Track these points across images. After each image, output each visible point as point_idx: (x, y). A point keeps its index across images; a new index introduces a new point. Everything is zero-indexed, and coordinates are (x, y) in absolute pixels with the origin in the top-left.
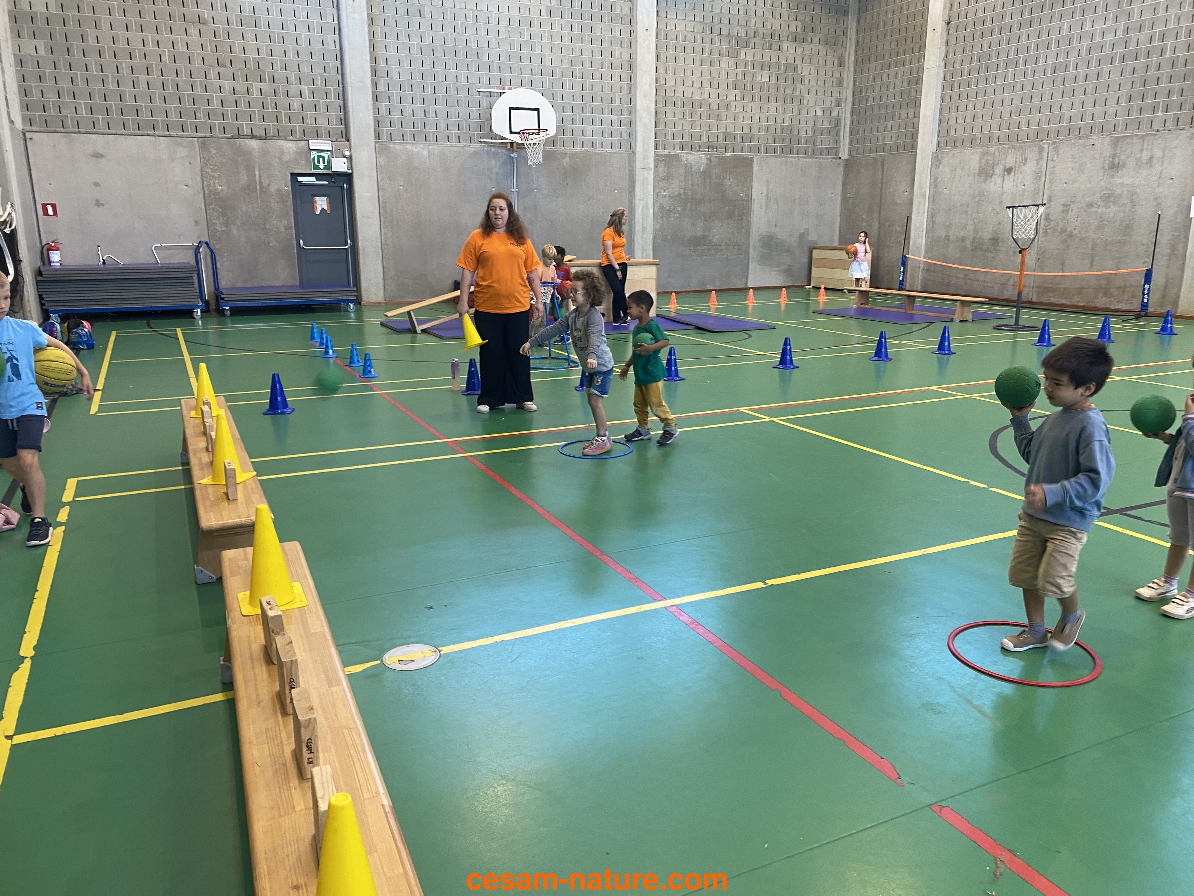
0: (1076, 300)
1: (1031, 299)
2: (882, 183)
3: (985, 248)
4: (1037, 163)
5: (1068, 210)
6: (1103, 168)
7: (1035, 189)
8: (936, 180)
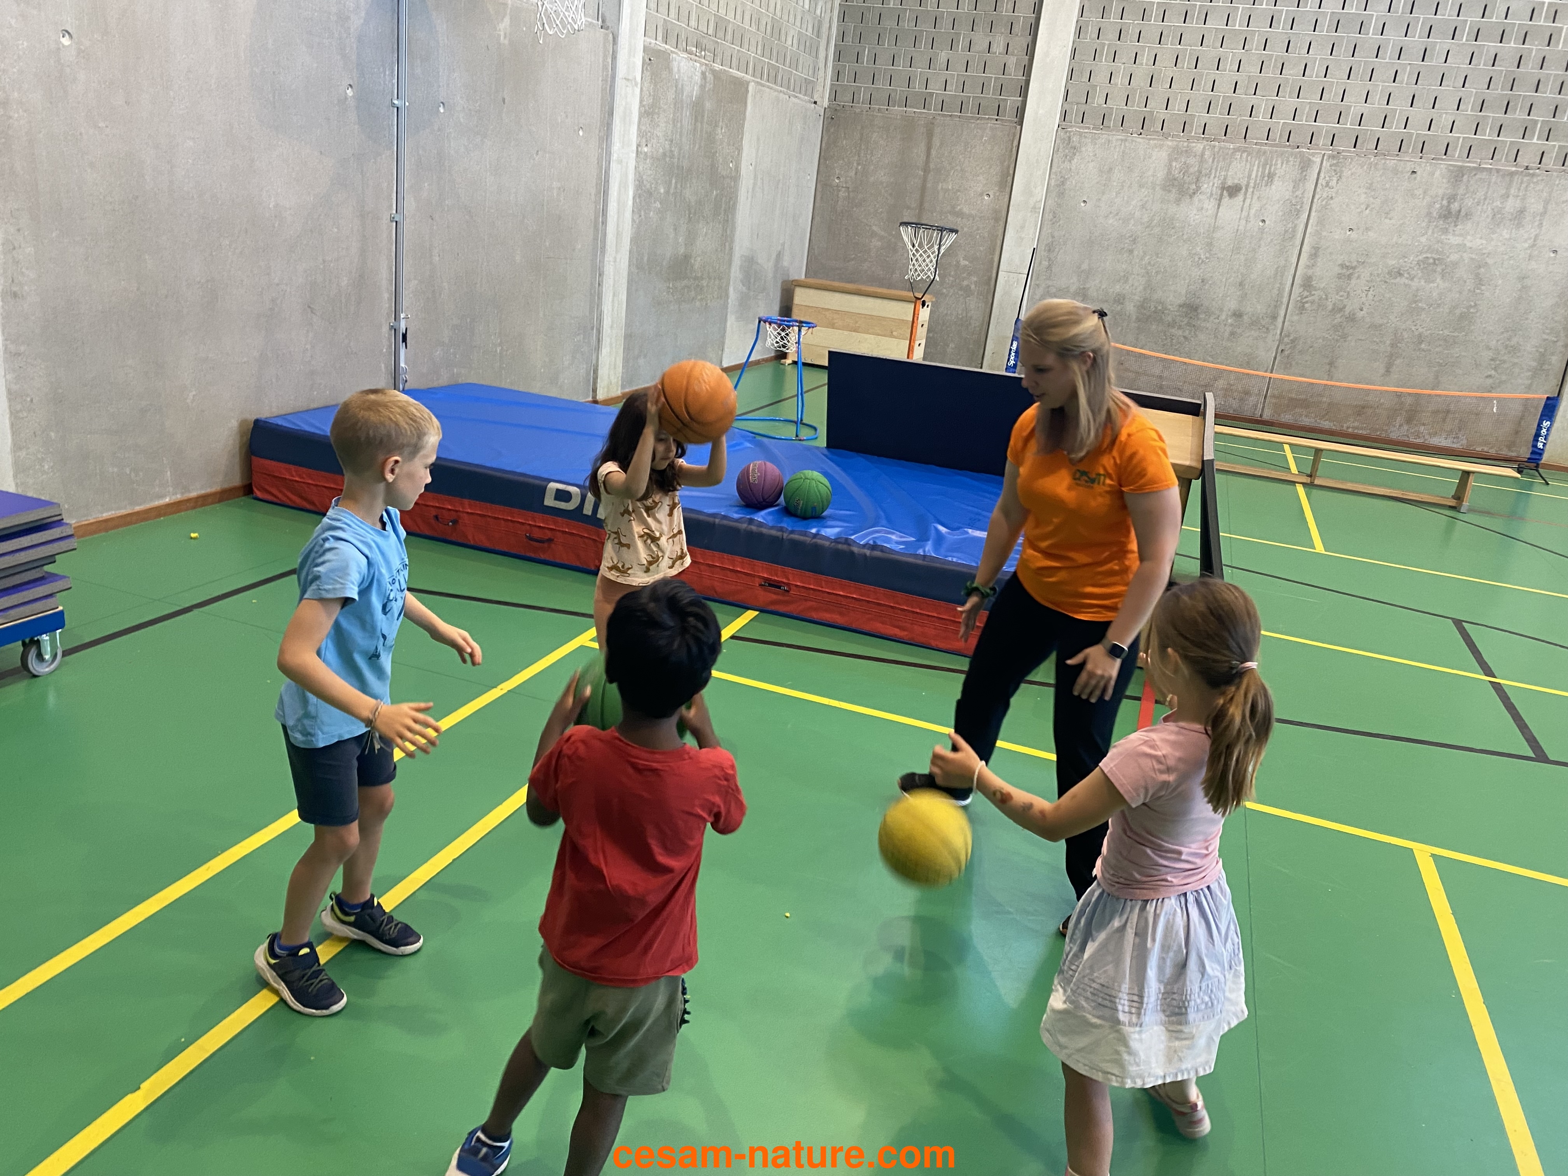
0: (1351, 425)
1: (1261, 416)
2: (926, 170)
3: (1169, 319)
4: (1294, 187)
5: (1351, 274)
6: (1429, 214)
7: (1286, 231)
8: (1063, 183)
